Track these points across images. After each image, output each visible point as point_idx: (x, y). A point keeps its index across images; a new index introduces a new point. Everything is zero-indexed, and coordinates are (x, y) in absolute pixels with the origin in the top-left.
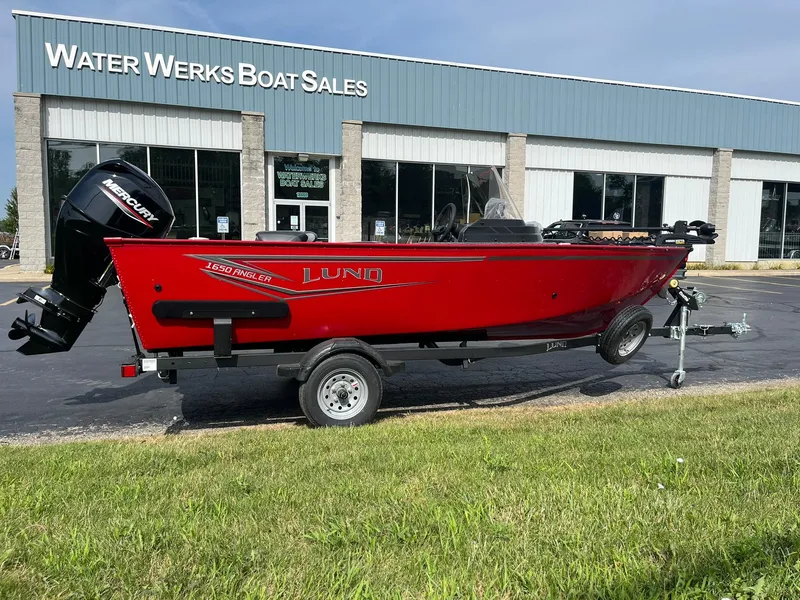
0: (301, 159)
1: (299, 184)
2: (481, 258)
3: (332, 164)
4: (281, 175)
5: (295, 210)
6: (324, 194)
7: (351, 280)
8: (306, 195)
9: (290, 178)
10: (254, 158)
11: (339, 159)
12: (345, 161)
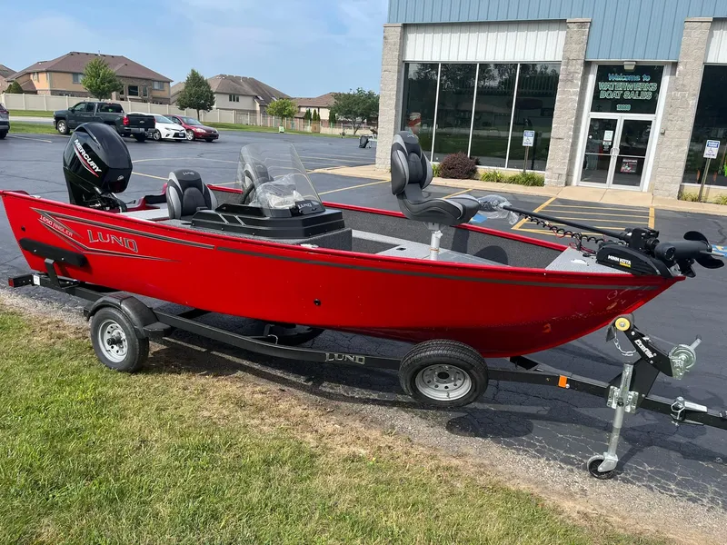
0: (626, 68)
1: (622, 95)
2: (210, 246)
3: (666, 71)
4: (602, 85)
5: (611, 125)
6: (650, 106)
7: (116, 246)
8: (628, 107)
9: (613, 89)
10: (572, 69)
11: (675, 65)
12: (680, 68)
